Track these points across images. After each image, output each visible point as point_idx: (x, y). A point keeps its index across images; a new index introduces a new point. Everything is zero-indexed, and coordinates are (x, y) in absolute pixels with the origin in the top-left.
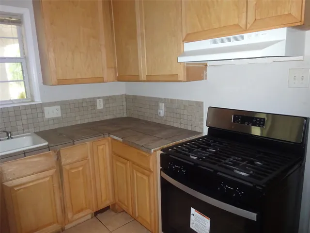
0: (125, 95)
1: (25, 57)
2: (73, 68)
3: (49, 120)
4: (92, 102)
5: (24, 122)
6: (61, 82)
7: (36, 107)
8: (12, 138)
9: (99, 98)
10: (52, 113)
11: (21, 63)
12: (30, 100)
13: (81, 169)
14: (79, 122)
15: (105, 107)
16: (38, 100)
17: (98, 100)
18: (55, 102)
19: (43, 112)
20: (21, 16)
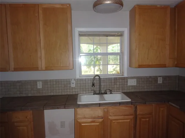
0: (179, 76)
1: (122, 53)
2: (148, 59)
3: (130, 86)
4: (155, 79)
5: (118, 86)
6: (140, 66)
7: (124, 79)
8: (112, 94)
9: (160, 76)
10: (132, 83)
11: (120, 56)
12: (121, 75)
13: (148, 119)
14: (146, 90)
15: (163, 83)
16: (126, 75)
17: (159, 78)
18: (134, 77)
19: (127, 82)
20: (123, 32)
